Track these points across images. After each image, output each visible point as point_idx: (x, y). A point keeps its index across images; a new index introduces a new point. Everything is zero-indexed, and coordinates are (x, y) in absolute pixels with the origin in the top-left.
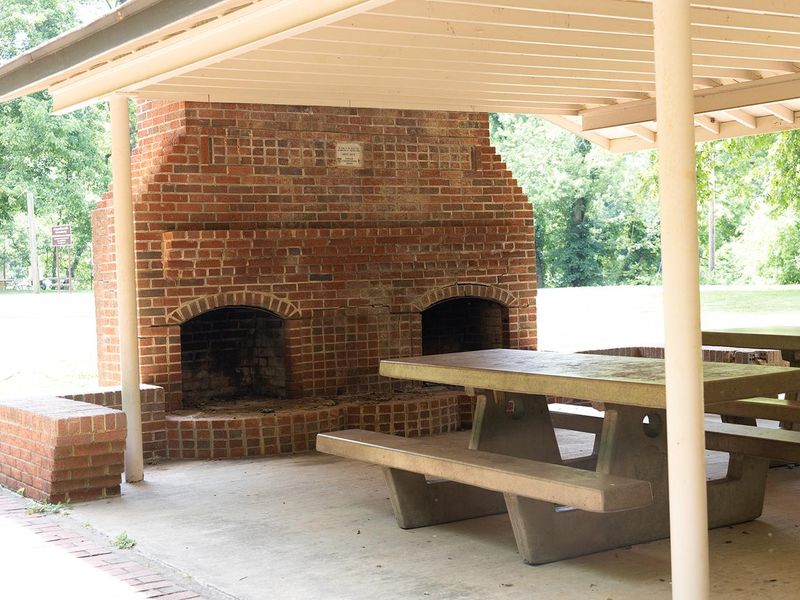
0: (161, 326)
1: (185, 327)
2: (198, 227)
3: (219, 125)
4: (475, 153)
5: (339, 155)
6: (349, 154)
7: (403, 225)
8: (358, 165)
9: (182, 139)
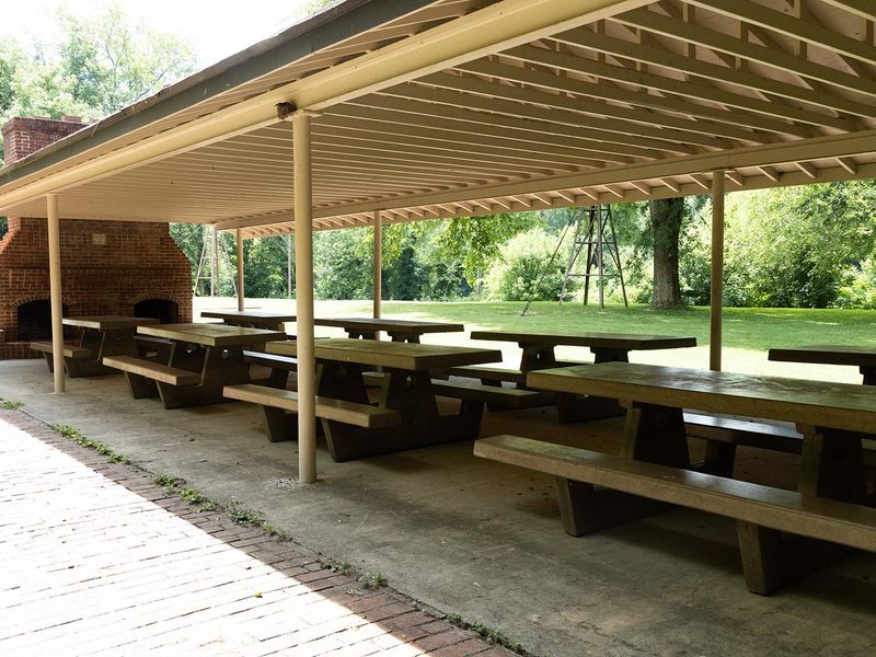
0: (8, 307)
1: (19, 308)
2: (25, 268)
3: (37, 227)
4: (162, 239)
5: (94, 239)
6: (99, 239)
7: (126, 269)
8: (103, 244)
9: (19, 232)
